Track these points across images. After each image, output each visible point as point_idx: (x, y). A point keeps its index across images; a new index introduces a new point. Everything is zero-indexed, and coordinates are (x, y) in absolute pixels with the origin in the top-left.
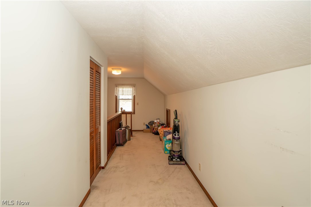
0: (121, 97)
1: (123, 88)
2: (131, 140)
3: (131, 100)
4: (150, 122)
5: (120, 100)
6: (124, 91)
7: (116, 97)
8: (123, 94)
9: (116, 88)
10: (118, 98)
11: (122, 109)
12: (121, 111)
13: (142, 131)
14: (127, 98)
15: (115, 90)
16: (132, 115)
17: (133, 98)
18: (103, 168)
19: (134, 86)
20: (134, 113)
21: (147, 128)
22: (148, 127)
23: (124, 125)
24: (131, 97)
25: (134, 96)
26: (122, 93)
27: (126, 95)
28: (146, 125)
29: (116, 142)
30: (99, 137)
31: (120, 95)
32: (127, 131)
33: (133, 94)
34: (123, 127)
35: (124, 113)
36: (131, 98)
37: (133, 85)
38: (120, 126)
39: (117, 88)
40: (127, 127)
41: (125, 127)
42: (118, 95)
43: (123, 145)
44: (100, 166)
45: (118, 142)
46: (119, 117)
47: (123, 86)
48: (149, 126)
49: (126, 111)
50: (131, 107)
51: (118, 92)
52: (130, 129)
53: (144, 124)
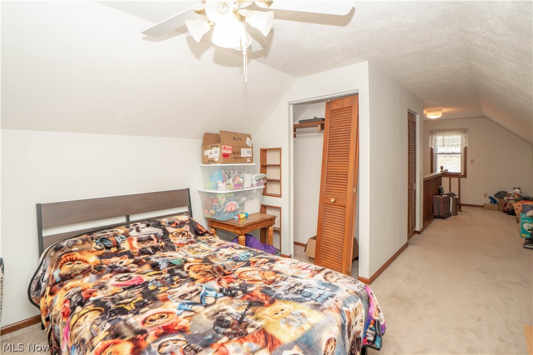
0: (440, 150)
1: (444, 135)
2: (458, 215)
3: (460, 155)
4: (500, 193)
5: (438, 155)
6: (447, 141)
7: (432, 150)
8: (443, 146)
9: (430, 137)
10: (435, 152)
11: (442, 168)
12: (441, 171)
13: (482, 207)
14: (452, 152)
15: (430, 139)
16: (462, 179)
17: (463, 152)
18: (418, 233)
19: (465, 132)
20: (465, 176)
21: (491, 203)
22: (493, 201)
23: (446, 191)
24: (458, 149)
25: (465, 149)
26: (442, 144)
27: (450, 147)
28: (490, 198)
29: (433, 212)
30: (414, 196)
31: (439, 148)
32: (451, 200)
33: (462, 145)
34: (445, 195)
35: (445, 174)
36: (460, 152)
37: (463, 131)
38: (440, 192)
39: (434, 136)
40: (451, 195)
41: (447, 194)
42: (435, 146)
43: (444, 218)
44: (414, 229)
45: (436, 213)
46: (438, 178)
47: (443, 133)
48: (497, 199)
49: (449, 171)
50: (460, 166)
51: (435, 142)
52: (457, 199)
53: (485, 195)
